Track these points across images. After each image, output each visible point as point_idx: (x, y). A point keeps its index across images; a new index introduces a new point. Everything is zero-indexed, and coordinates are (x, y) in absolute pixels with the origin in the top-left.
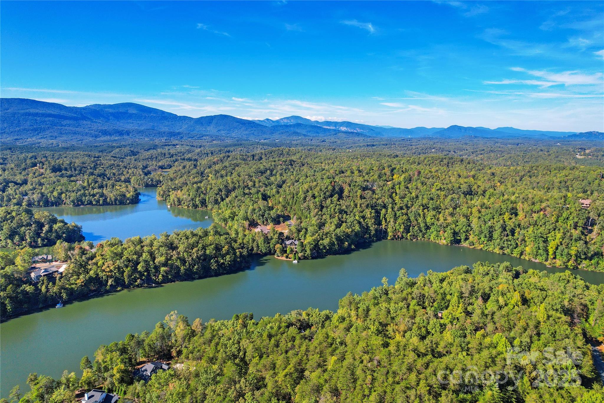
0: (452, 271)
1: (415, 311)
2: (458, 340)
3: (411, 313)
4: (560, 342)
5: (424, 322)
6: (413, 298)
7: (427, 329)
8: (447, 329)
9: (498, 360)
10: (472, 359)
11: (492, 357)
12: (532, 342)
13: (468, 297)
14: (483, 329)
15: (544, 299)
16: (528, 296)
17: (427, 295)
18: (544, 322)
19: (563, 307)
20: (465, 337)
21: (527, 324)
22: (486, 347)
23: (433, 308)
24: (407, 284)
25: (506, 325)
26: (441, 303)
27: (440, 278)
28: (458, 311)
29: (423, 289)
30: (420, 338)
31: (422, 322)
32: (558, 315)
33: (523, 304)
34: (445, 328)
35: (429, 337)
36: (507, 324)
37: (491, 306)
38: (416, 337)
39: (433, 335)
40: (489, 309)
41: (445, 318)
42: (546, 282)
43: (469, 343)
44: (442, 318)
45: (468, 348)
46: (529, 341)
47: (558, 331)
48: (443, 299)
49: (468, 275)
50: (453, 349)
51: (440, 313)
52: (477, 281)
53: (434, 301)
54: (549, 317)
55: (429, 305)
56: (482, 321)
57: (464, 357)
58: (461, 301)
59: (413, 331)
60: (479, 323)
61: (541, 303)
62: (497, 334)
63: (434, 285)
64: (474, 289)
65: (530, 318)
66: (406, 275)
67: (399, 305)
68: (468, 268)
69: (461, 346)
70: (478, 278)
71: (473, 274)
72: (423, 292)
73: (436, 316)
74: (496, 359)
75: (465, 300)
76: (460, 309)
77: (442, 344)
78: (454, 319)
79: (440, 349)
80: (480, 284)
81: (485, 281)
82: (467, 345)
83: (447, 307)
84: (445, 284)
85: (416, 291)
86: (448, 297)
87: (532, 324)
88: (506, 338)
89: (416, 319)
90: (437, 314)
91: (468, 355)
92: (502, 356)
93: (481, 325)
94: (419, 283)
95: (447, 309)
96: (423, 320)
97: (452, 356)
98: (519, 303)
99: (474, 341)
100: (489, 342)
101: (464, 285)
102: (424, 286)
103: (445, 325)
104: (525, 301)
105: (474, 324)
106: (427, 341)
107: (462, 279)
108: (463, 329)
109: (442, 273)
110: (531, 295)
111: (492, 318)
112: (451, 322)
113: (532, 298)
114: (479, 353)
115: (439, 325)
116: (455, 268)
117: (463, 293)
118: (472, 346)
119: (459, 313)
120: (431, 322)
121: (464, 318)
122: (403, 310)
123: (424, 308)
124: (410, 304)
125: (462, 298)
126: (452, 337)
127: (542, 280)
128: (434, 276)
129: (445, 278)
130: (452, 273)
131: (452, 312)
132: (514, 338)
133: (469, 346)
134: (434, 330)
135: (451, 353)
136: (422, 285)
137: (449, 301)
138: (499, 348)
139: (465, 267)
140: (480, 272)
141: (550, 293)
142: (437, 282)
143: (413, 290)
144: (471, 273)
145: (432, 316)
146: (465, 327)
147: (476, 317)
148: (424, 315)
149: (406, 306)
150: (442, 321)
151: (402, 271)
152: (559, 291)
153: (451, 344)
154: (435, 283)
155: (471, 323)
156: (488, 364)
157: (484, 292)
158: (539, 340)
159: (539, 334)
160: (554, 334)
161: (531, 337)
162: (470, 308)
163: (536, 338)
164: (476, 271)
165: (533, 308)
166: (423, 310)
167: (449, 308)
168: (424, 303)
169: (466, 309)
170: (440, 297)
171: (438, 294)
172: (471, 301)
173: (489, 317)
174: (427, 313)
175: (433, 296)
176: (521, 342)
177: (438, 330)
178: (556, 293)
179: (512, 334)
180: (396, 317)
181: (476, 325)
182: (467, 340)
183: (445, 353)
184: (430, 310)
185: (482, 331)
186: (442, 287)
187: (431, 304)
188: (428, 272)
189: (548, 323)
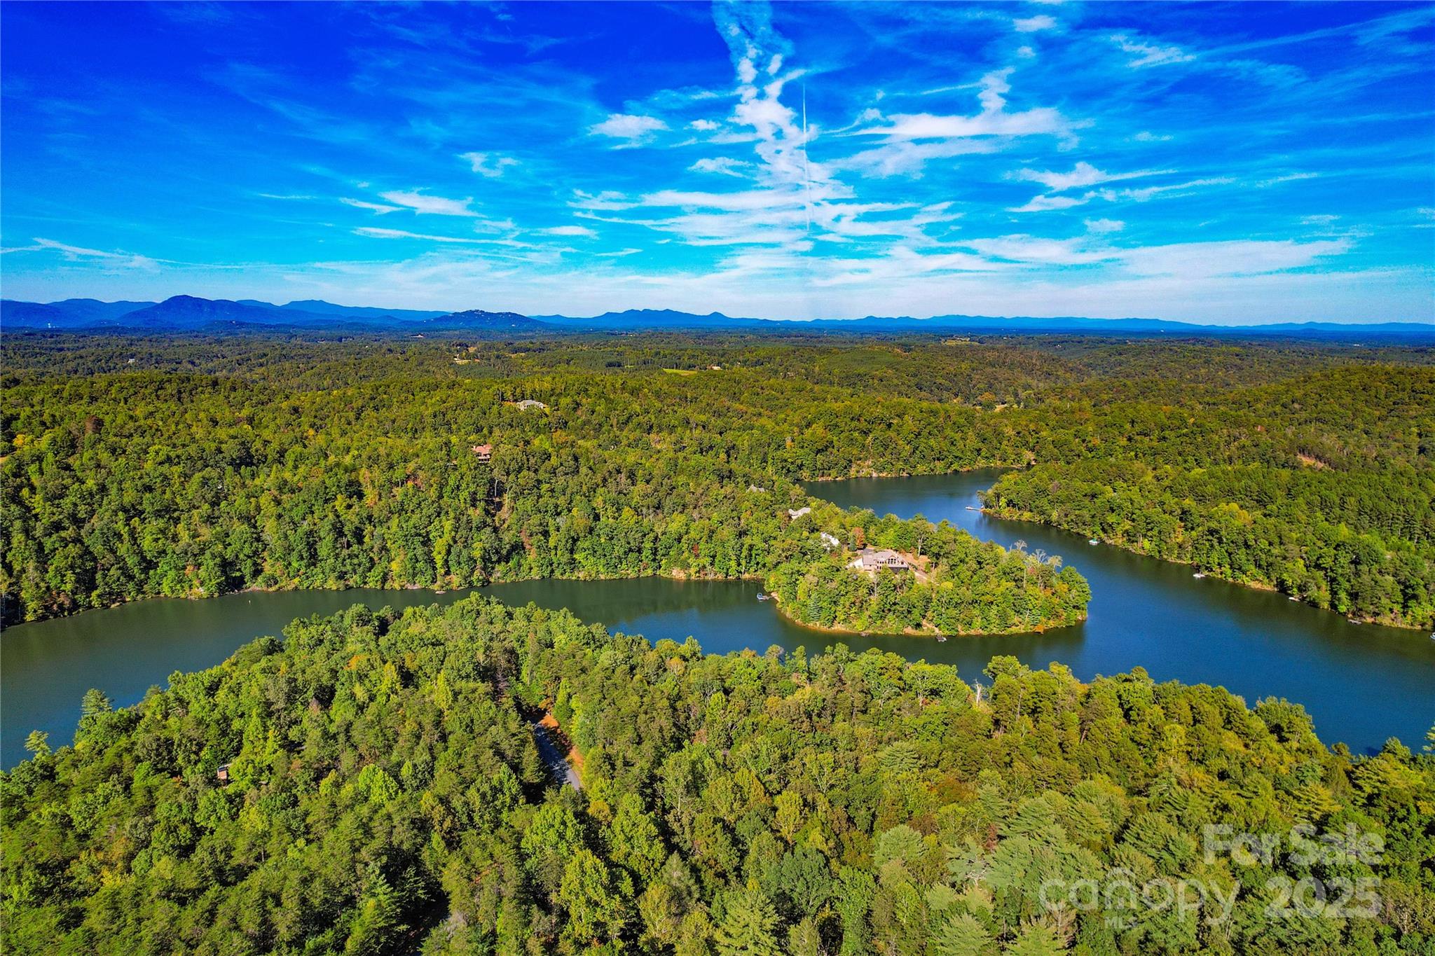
0: (233, 659)
1: (150, 791)
2: (278, 819)
3: (140, 799)
4: (483, 738)
5: (181, 810)
6: (138, 760)
7: (194, 824)
8: (247, 804)
9: (377, 824)
10: (320, 848)
11: (364, 824)
12: (434, 758)
13: (285, 709)
14: (333, 771)
15: (443, 662)
16: (411, 665)
17: (176, 737)
18: (451, 708)
19: (477, 666)
20: (295, 803)
21: (420, 724)
22: (347, 807)
23: (200, 766)
24: (114, 727)
25: (380, 743)
26: (219, 744)
27: (207, 684)
28: (268, 750)
29: (165, 727)
30: (179, 856)
31: (175, 810)
32: (472, 685)
33: (406, 686)
34: (242, 802)
35: (205, 841)
36: (380, 739)
37: (340, 712)
38: (165, 859)
39: (212, 832)
40: (338, 720)
41: (237, 778)
42: (439, 627)
43: (307, 814)
44: (228, 782)
45: (306, 826)
46: (427, 757)
47: (476, 717)
48: (224, 733)
49: (276, 656)
50: (273, 846)
51: (221, 770)
52: (299, 665)
53: (201, 746)
54: (456, 694)
55: (189, 762)
56: (327, 752)
57: (301, 851)
58: (269, 723)
59: (154, 844)
60: (320, 760)
61: (438, 671)
62: (364, 768)
63: (194, 707)
64: (296, 686)
65: (422, 711)
66: (105, 704)
67: (99, 791)
68: (272, 641)
69: (289, 829)
70: (301, 658)
71: (287, 652)
72: (164, 734)
73: (213, 782)
74: (372, 824)
75: (279, 718)
76: (270, 743)
77: (241, 844)
78: (261, 771)
79: (239, 859)
80: (308, 671)
81: (317, 660)
82: (304, 820)
83: (237, 751)
84: (221, 694)
85: (141, 736)
86: (236, 724)
87: (427, 721)
88: (384, 770)
89: (157, 810)
90: (215, 777)
91: (309, 842)
92: (384, 811)
93: (326, 763)
94: (148, 714)
95: (237, 755)
96: (180, 806)
97: (271, 862)
98: (398, 686)
99: (315, 806)
100: (352, 794)
101: (270, 682)
102: (166, 716)
103: (240, 795)
104: (407, 678)
105: (310, 766)
106: (200, 854)
107: (264, 671)
108: (287, 787)
109: (208, 671)
110: (417, 662)
111: (348, 738)
112: (255, 782)
113: (420, 668)
114: (334, 826)
115: (223, 800)
116: (240, 650)
117: (273, 703)
118: (316, 818)
119: (270, 752)
120: (202, 802)
121: (285, 759)
122: (113, 803)
123: (176, 773)
124: (131, 779)
125: (270, 715)
126: (264, 817)
127: (431, 625)
128: (190, 684)
129: (220, 681)
130: (235, 664)
131: (252, 757)
132: (400, 765)
133: (309, 820)
134: (213, 818)
135: (267, 856)
136: (159, 717)
137: (241, 733)
138: (374, 799)
139: (264, 641)
140: (301, 642)
141: (450, 646)
142: (201, 696)
143: (133, 738)
144: (282, 651)
145: (201, 787)
146: (292, 781)
147: (311, 750)
148: (178, 791)
149: (119, 787)
150: (230, 789)
151: (91, 697)
152: (465, 637)
153: (266, 835)
154: (193, 700)
155: (304, 767)
156: (357, 843)
157: (321, 686)
158: (446, 749)
159: (444, 738)
160: (470, 727)
161: (431, 749)
162: (293, 734)
163: (440, 746)
164: (292, 643)
165: (426, 687)
166: (175, 779)
167: (243, 752)
168: (172, 760)
169: (286, 737)
170: (213, 731)
171: (208, 726)
172: (293, 715)
173: (341, 738)
174: (186, 785)
175: (195, 734)
176: (415, 766)
177: (224, 814)
178: (460, 644)
179: (395, 758)
180: (93, 828)
181: (316, 766)
182: (300, 809)
183: (252, 862)
184: (193, 772)
185: (332, 775)
186: (216, 705)
187: (193, 757)
188: (169, 679)
189: (457, 709)
